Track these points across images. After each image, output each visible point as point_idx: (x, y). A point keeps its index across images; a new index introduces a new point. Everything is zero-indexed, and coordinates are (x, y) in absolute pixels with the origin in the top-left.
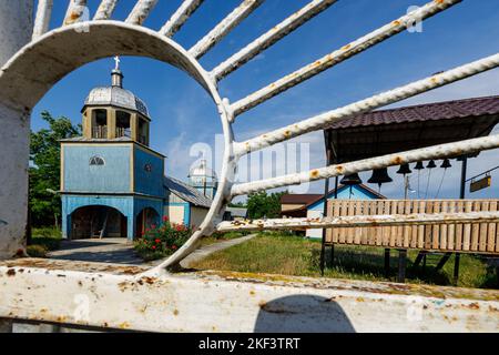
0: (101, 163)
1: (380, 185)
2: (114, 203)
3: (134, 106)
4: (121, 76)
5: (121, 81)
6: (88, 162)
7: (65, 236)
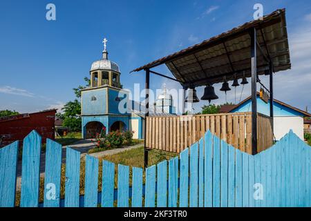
0: (95, 99)
1: (210, 101)
2: (100, 119)
3: (110, 68)
4: (107, 53)
5: (107, 56)
6: (91, 99)
7: (83, 137)
